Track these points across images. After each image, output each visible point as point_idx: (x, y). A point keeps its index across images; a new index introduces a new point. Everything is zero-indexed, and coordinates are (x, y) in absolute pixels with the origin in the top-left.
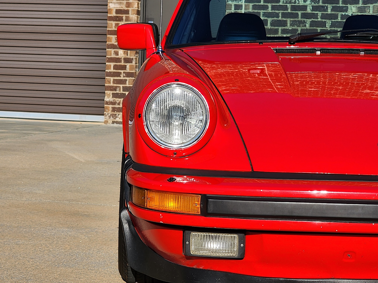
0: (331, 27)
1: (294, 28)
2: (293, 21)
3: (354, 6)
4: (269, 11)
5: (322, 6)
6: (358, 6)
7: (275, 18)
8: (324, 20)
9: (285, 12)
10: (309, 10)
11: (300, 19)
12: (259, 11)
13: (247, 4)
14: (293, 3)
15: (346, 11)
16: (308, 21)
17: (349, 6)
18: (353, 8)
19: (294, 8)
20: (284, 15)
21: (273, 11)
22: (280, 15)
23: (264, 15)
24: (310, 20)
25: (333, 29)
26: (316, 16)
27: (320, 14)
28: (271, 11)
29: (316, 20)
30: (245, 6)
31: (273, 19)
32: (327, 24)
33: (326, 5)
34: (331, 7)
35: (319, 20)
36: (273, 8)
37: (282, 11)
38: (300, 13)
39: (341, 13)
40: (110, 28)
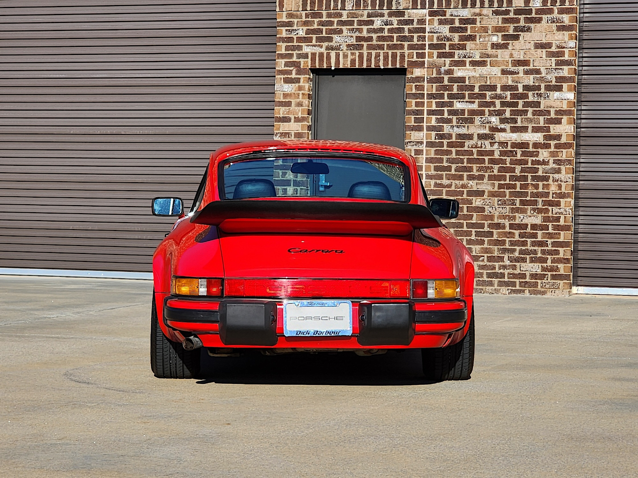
0: (521, 172)
1: (480, 173)
2: (479, 167)
3: (545, 150)
4: (452, 157)
5: (511, 151)
6: (549, 150)
7: (460, 165)
8: (513, 166)
9: (470, 157)
10: (497, 155)
11: (487, 165)
12: (441, 157)
13: (428, 148)
14: (479, 147)
15: (537, 156)
16: (496, 167)
17: (539, 150)
18: (544, 153)
19: (480, 153)
20: (469, 161)
21: (458, 157)
22: (465, 160)
23: (447, 161)
24: (498, 166)
25: (523, 174)
26: (504, 162)
27: (508, 159)
28: (455, 157)
29: (505, 166)
30: (427, 150)
31: (457, 165)
32: (516, 170)
33: (515, 149)
34: (521, 153)
35: (508, 165)
36: (457, 153)
37: (468, 157)
38: (486, 158)
39: (531, 158)
40: (277, 177)
